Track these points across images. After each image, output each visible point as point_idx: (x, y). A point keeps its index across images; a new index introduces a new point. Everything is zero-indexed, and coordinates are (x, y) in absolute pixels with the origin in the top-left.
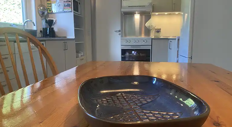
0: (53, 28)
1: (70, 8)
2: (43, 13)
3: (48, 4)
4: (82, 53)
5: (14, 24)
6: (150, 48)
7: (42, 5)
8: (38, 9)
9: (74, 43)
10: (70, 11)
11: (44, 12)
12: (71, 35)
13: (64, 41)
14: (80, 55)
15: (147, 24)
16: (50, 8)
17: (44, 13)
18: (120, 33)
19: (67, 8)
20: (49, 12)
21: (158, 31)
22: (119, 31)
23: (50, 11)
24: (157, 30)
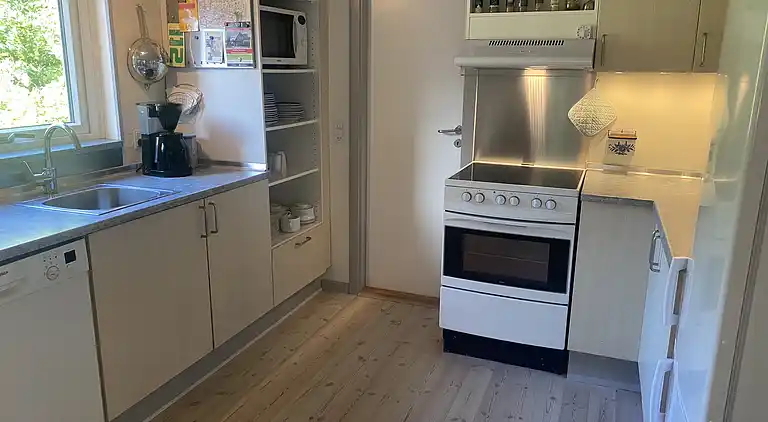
1: (246, 51)
2: (150, 73)
3: (172, 32)
4: (311, 211)
5: (17, 135)
6: (567, 234)
7: (144, 40)
8: (128, 54)
10: (250, 65)
11: (152, 66)
14: (295, 224)
15: (575, 113)
16: (179, 48)
17: (151, 71)
18: (460, 137)
19: (237, 51)
20: (175, 64)
21: (622, 146)
22: (458, 131)
23: (179, 60)
24: (616, 142)
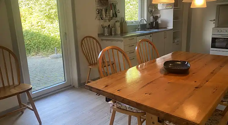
0: (158, 22)
1: (171, 6)
4: (178, 39)
9: (172, 32)
10: (171, 8)
12: (171, 26)
13: (164, 32)
14: (176, 41)
16: (156, 6)
17: (152, 11)
18: (214, 22)
19: (169, 6)
22: (214, 20)
23: (156, 8)
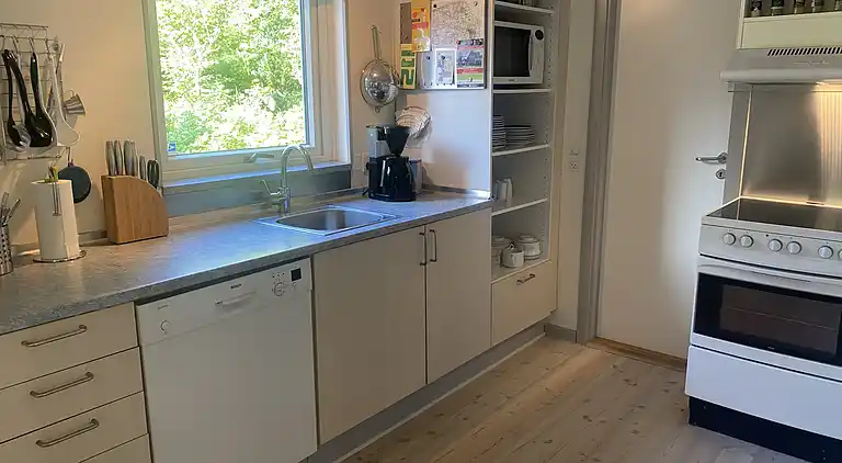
1: (478, 70)
3: (404, 53)
4: (537, 245)
5: (259, 155)
7: (378, 62)
8: (362, 77)
10: (480, 85)
11: (383, 89)
14: (518, 258)
16: (410, 70)
17: (383, 93)
18: (724, 167)
19: (468, 71)
20: (405, 86)
22: (722, 159)
23: (409, 82)
